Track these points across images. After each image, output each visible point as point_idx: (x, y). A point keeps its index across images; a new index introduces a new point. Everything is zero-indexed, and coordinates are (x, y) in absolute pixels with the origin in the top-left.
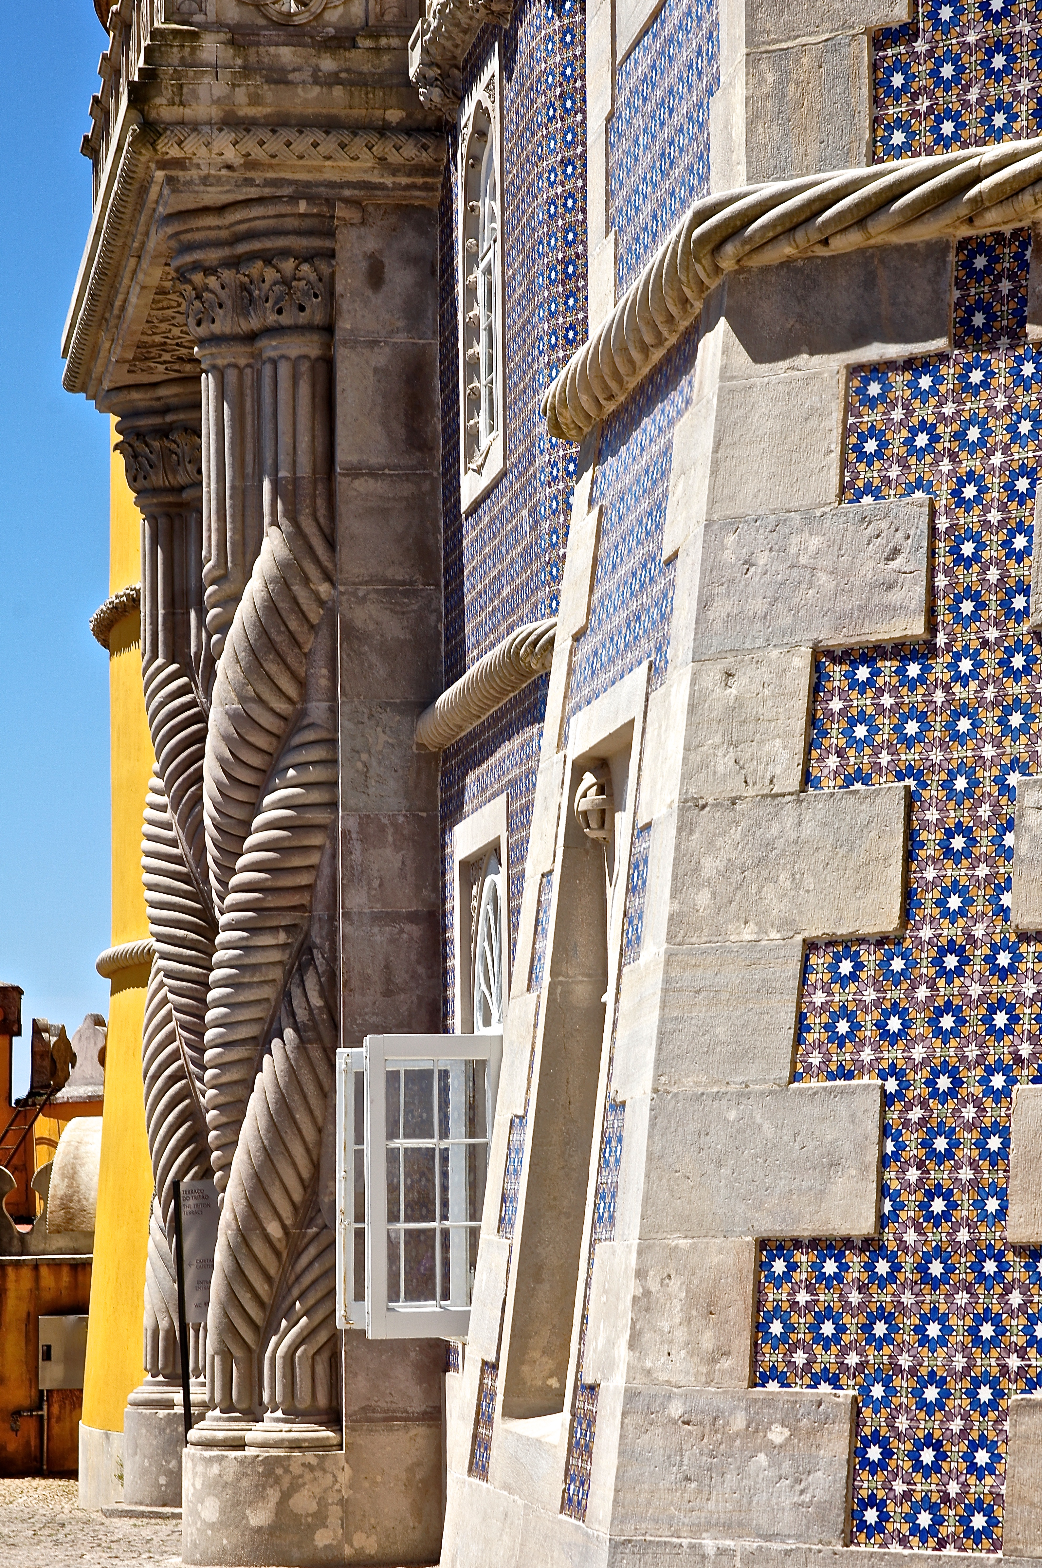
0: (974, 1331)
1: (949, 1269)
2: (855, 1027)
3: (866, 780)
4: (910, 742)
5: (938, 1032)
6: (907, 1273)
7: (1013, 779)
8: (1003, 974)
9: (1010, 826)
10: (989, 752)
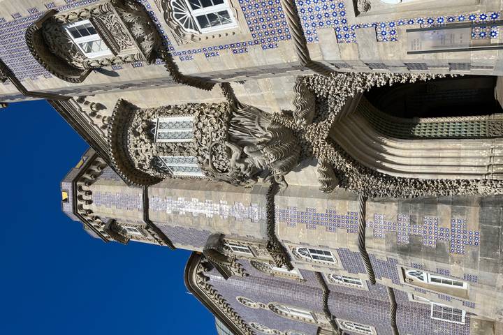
0: (459, 233)
1: (453, 235)
6: (453, 238)
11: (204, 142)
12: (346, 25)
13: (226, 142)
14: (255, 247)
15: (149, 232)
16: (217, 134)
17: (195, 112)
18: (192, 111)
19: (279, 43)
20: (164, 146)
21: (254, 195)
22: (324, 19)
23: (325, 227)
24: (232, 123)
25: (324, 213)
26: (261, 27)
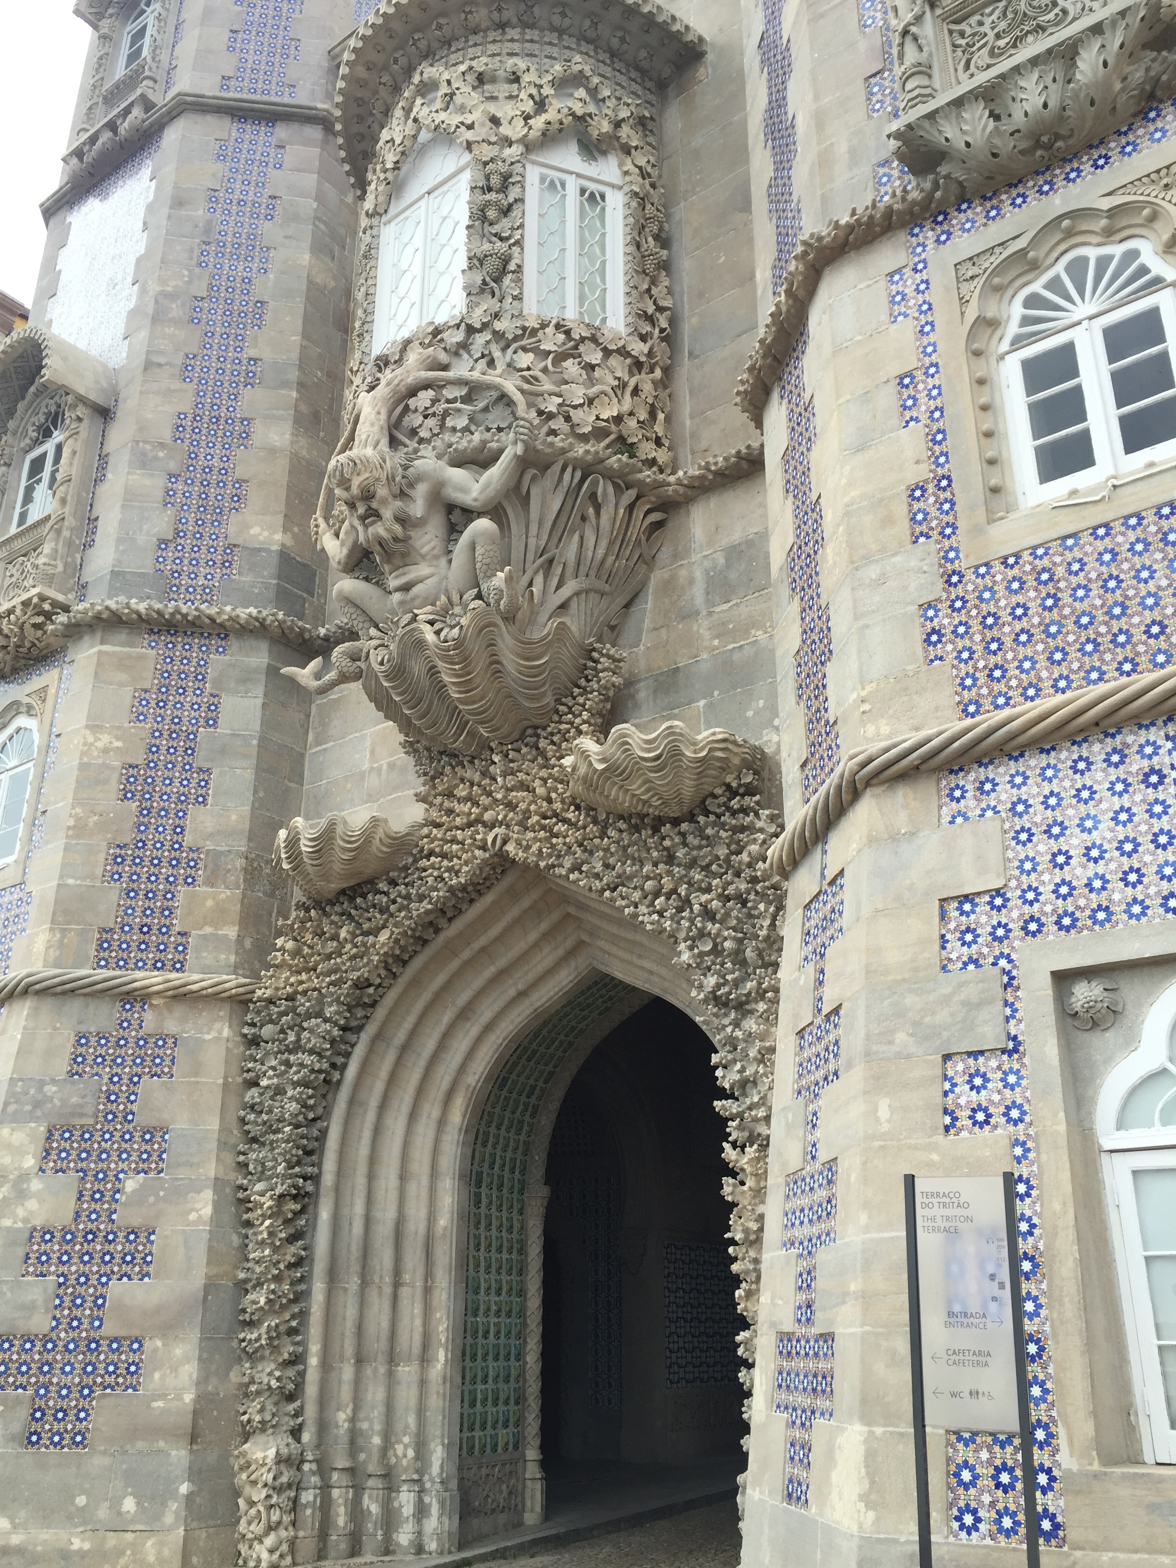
0: (84, 1369)
1: (77, 1346)
2: (49, 1258)
3: (64, 1172)
4: (82, 1160)
5: (82, 1262)
6: (60, 1348)
7: (121, 1176)
8: (110, 1242)
9: (118, 1191)
10: (113, 1166)
11: (525, 360)
12: (1017, 933)
13: (519, 449)
14: (47, 548)
15: (127, 111)
16: (551, 416)
17: (643, 338)
18: (646, 328)
19: (945, 670)
20: (514, 193)
21: (274, 561)
22: (1042, 847)
23: (127, 840)
24: (595, 483)
25: (188, 839)
26: (1020, 598)
